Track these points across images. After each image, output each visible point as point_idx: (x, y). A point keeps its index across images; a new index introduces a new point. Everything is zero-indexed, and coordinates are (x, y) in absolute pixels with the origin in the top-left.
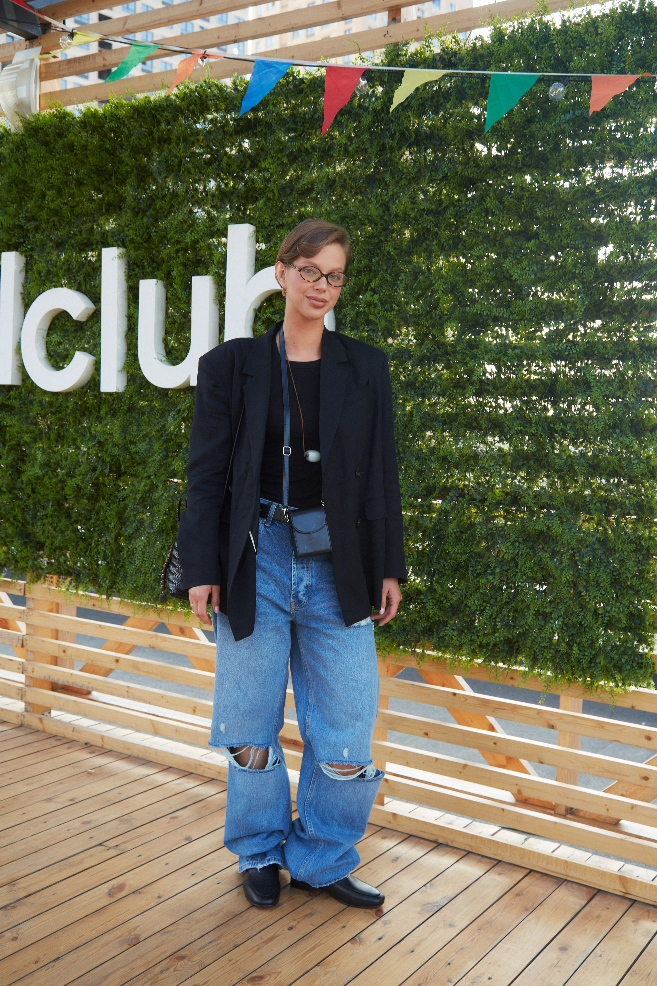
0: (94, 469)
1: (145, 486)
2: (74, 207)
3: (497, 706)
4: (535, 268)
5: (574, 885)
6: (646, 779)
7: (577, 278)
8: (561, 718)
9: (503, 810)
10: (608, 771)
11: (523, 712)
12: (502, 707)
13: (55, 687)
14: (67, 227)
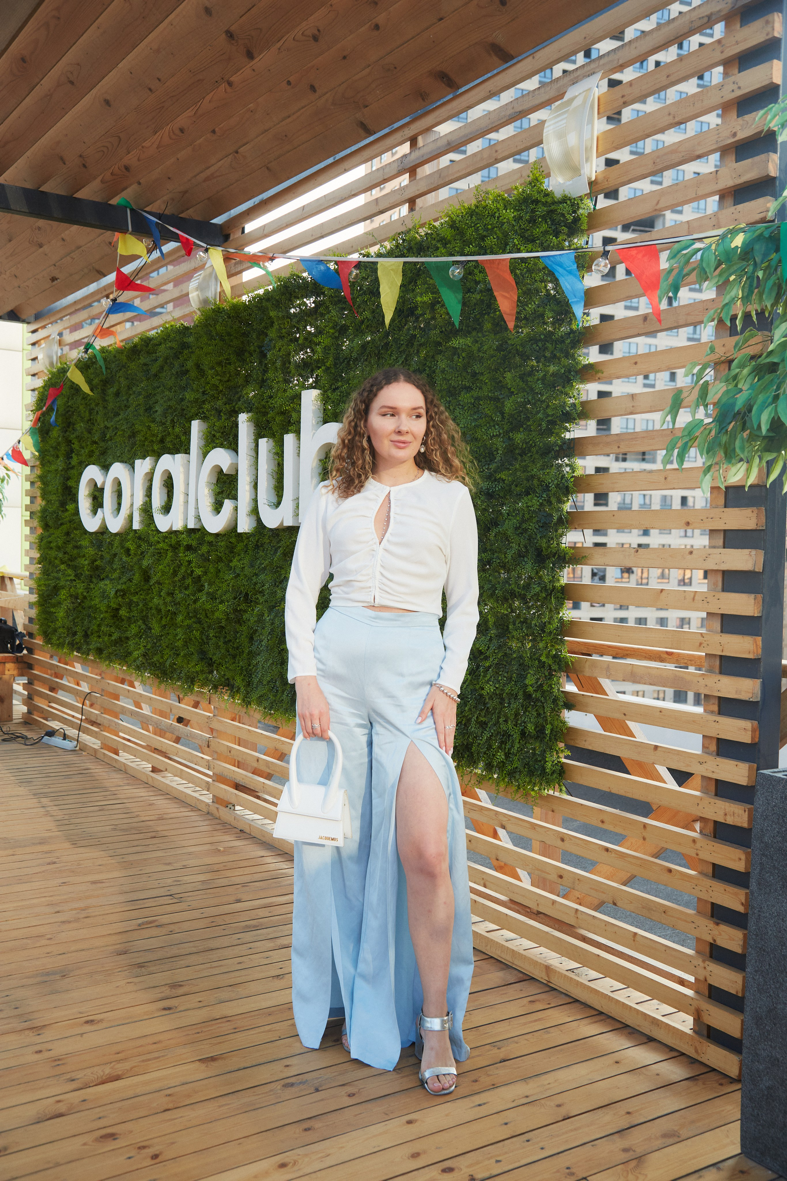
0: (235, 598)
1: (258, 611)
2: (228, 381)
3: (471, 807)
4: (476, 417)
5: (516, 972)
6: (561, 877)
7: (498, 425)
8: (509, 820)
9: (475, 901)
10: (538, 870)
11: (486, 812)
12: (474, 809)
13: (238, 787)
14: (224, 398)
